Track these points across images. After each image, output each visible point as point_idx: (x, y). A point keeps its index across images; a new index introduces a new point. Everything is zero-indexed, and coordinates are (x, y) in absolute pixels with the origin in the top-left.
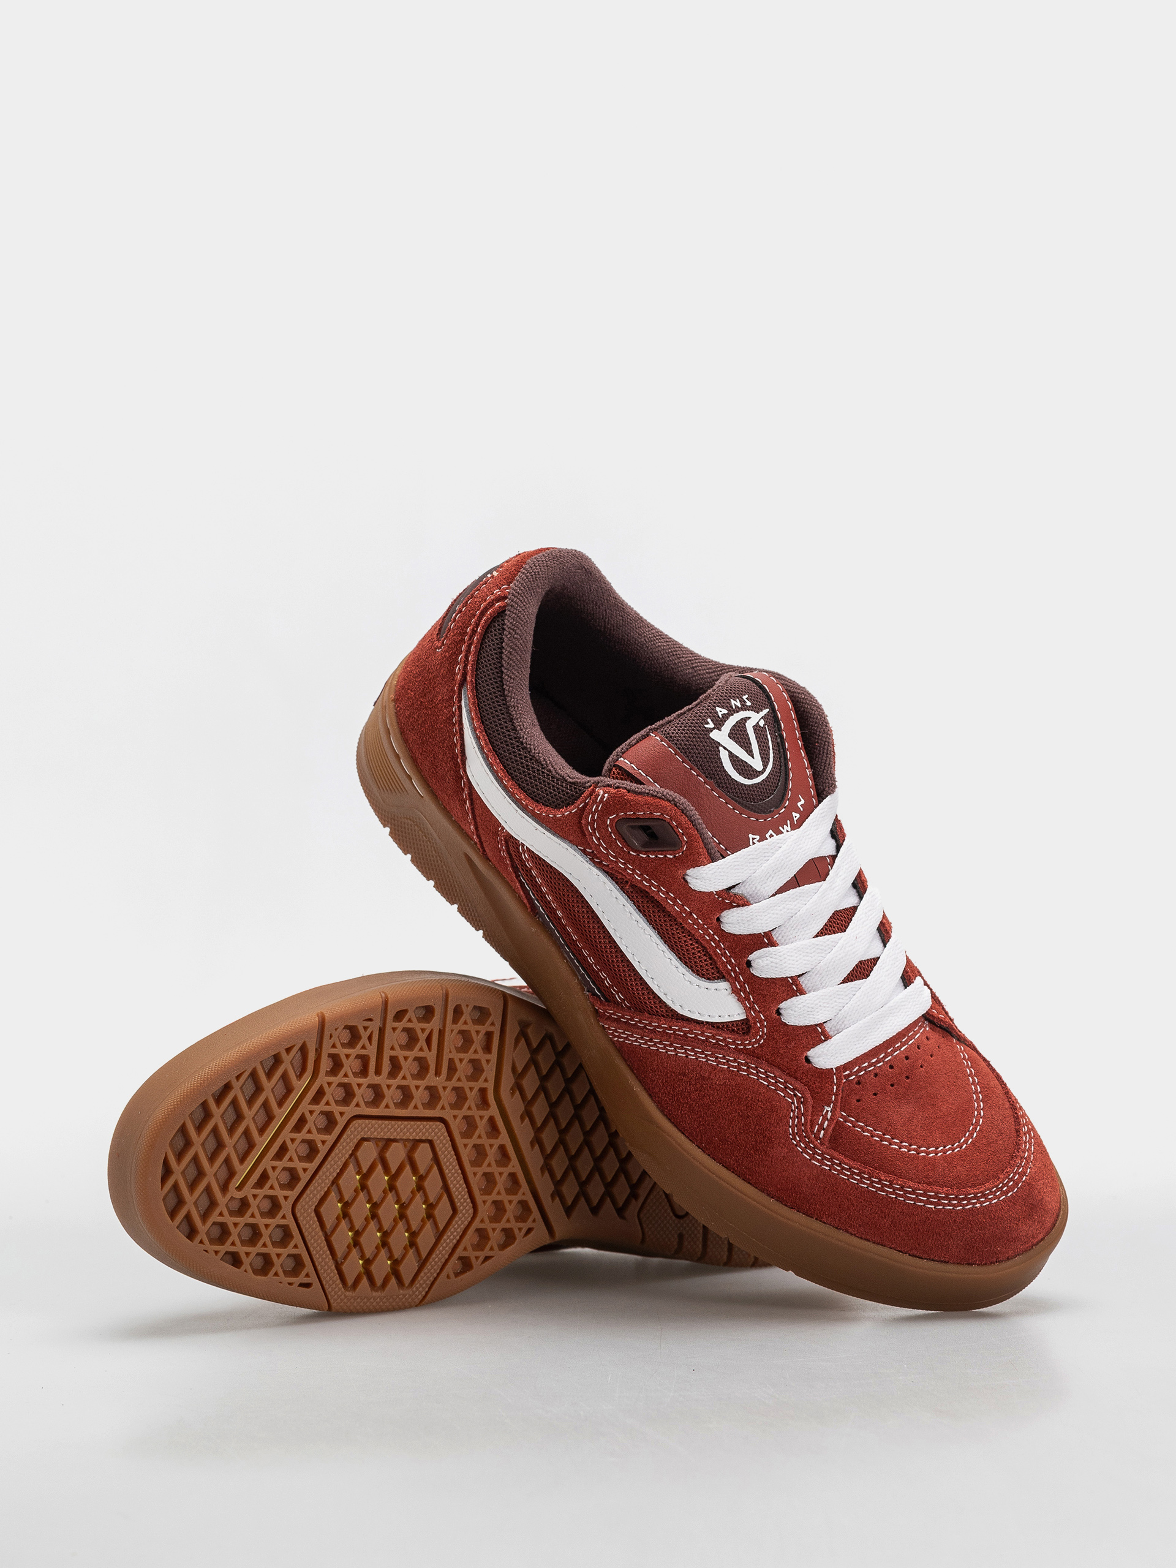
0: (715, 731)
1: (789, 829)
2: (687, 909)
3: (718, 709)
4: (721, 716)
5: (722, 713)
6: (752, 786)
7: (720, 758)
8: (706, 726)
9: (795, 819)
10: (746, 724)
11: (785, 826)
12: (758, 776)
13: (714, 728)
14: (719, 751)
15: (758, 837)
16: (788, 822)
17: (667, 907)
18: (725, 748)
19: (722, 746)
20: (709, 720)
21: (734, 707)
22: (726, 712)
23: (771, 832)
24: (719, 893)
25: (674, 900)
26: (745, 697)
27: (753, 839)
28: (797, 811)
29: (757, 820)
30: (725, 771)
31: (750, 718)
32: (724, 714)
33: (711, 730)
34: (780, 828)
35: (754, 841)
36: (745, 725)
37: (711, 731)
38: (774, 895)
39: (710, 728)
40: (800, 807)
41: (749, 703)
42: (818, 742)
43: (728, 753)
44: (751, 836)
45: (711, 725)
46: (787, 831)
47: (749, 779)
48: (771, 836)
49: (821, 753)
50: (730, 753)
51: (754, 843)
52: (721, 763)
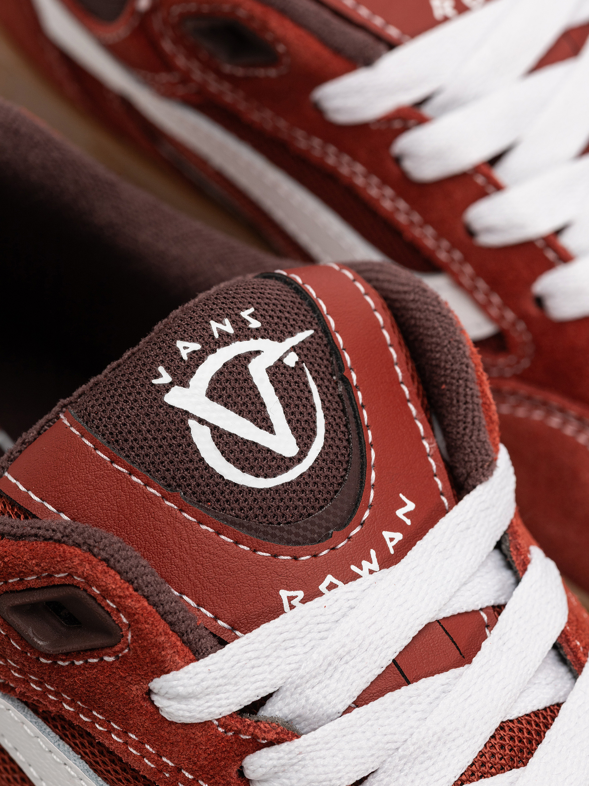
0: (176, 390)
1: (375, 565)
2: (168, 762)
3: (180, 344)
4: (185, 358)
5: (189, 351)
6: (276, 489)
7: (191, 444)
8: (155, 381)
9: (390, 545)
10: (250, 366)
11: (364, 563)
12: (287, 469)
13: (172, 384)
14: (188, 429)
15: (300, 594)
16: (373, 553)
17: (130, 761)
18: (201, 421)
19: (194, 417)
20: (161, 369)
21: (216, 335)
22: (196, 346)
23: (330, 579)
24: (224, 722)
25: (139, 746)
26: (245, 314)
27: (290, 599)
28: (397, 525)
29: (296, 558)
30: (207, 467)
31: (258, 353)
32: (194, 352)
33: (167, 388)
34: (354, 568)
35: (292, 602)
36: (246, 368)
37: (168, 391)
38: (349, 710)
39: (164, 385)
40: (405, 519)
41: (255, 324)
42: (445, 382)
43: (207, 430)
44: (284, 594)
45: (166, 378)
46: (371, 572)
47: (266, 477)
48: (332, 587)
49: (455, 402)
50: (214, 429)
51: (292, 607)
52: (197, 451)
